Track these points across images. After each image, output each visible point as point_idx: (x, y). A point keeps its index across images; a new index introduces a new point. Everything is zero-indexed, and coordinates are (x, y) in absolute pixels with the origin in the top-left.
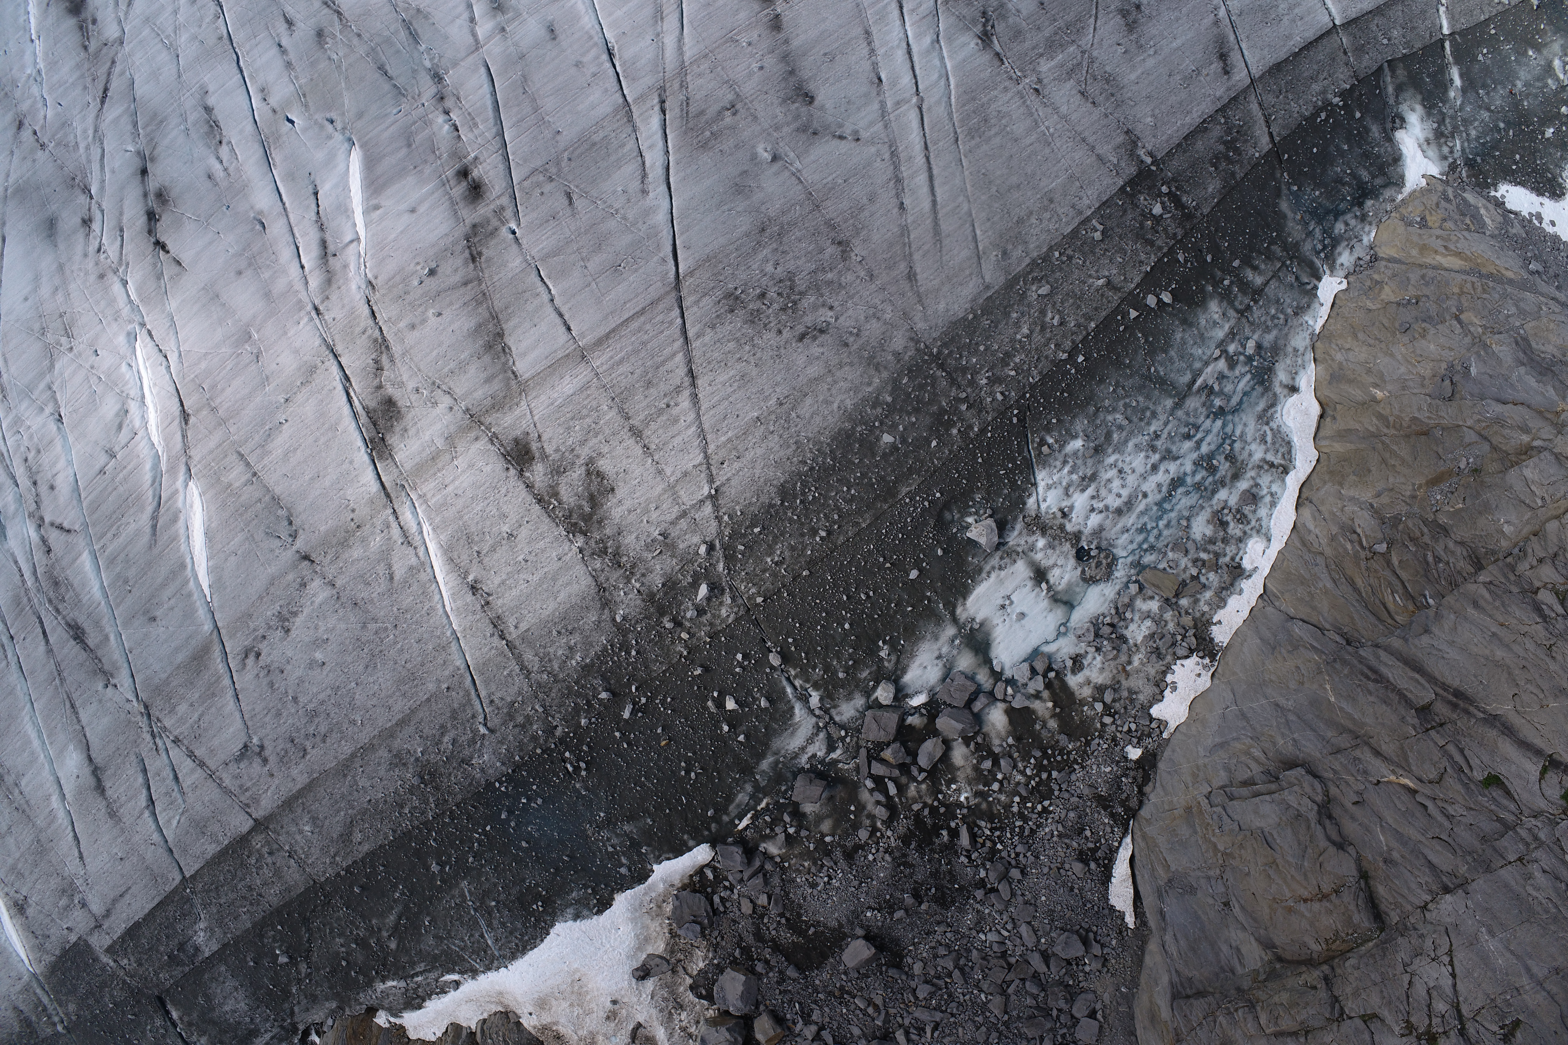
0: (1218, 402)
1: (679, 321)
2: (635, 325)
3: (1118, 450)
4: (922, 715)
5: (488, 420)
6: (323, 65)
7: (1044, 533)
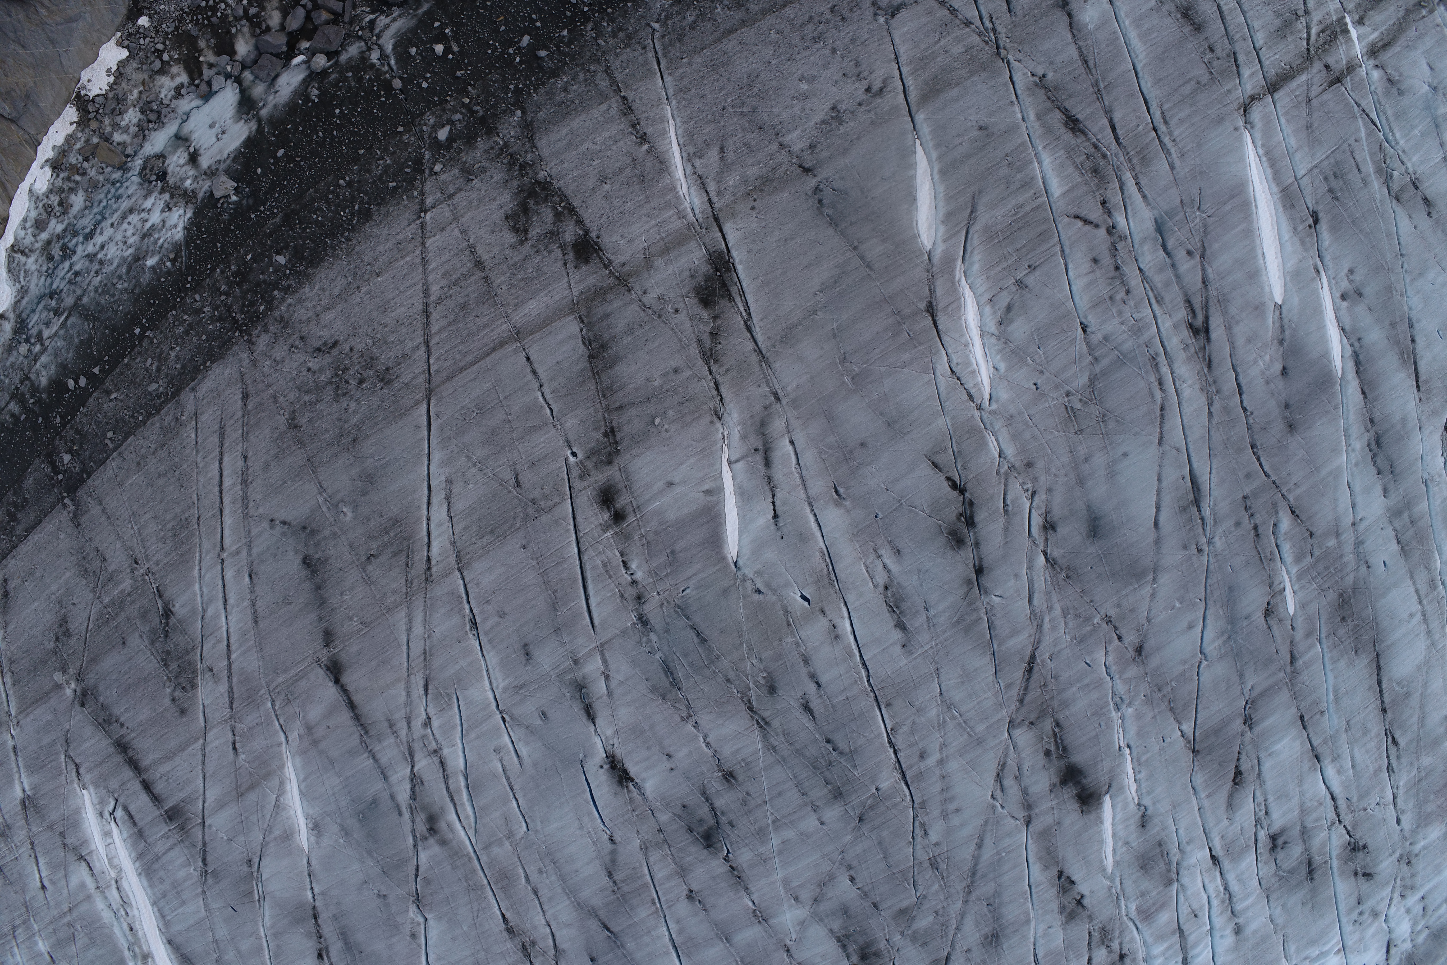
0: (53, 303)
1: (432, 361)
2: (469, 358)
3: (124, 259)
4: (299, 49)
5: (611, 280)
6: (767, 654)
7: (186, 191)
